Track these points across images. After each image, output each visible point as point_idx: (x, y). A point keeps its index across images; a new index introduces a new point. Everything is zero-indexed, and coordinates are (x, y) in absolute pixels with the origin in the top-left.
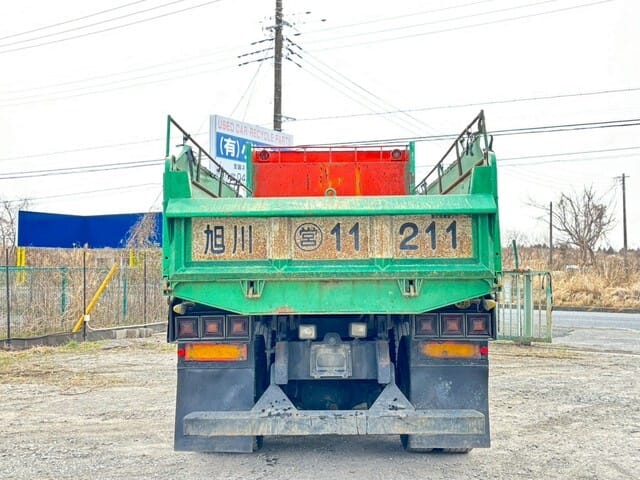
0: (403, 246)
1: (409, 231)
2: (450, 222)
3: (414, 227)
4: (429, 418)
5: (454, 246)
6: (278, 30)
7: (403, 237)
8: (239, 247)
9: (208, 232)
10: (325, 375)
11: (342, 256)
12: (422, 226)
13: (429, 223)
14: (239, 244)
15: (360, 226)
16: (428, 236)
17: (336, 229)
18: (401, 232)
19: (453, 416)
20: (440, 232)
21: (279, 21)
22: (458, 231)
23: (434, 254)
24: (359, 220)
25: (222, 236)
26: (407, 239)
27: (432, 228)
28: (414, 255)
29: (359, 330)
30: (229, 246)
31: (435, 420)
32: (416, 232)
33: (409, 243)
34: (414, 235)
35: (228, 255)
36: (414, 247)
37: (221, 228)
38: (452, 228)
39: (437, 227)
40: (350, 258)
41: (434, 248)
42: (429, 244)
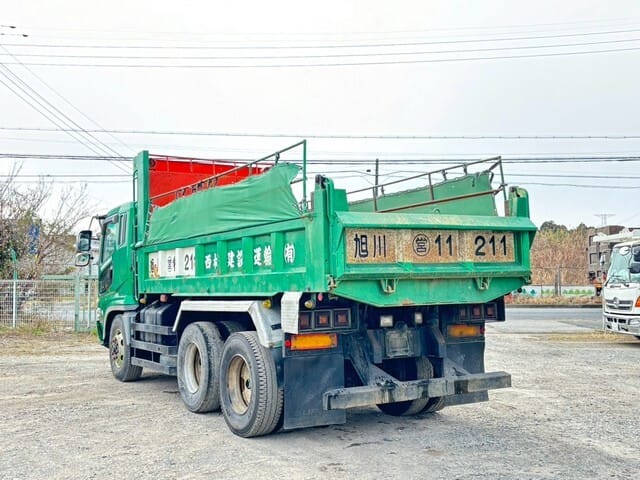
0: (477, 253)
1: (480, 242)
2: (502, 236)
3: (483, 239)
4: (481, 380)
5: (505, 254)
7: (477, 247)
8: (377, 253)
9: (356, 239)
10: (397, 354)
11: (442, 260)
12: (488, 238)
13: (490, 237)
14: (377, 250)
15: (452, 237)
16: (491, 246)
17: (438, 240)
18: (476, 242)
20: (497, 243)
22: (507, 243)
23: (494, 259)
24: (452, 233)
25: (366, 243)
26: (479, 248)
27: (492, 240)
28: (483, 259)
29: (418, 318)
30: (371, 250)
32: (484, 243)
33: (481, 251)
34: (483, 245)
35: (370, 259)
36: (483, 254)
37: (365, 236)
38: (504, 240)
39: (496, 239)
40: (447, 262)
41: (494, 254)
42: (492, 252)
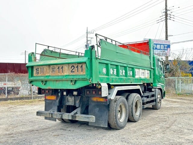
0: (72, 72)
1: (73, 68)
2: (81, 65)
3: (74, 66)
4: (82, 117)
5: (82, 71)
6: (166, 12)
7: (72, 69)
8: (41, 73)
9: (36, 69)
10: (69, 104)
11: (60, 74)
12: (75, 66)
13: (77, 65)
14: (41, 72)
15: (63, 67)
16: (77, 69)
17: (59, 68)
18: (71, 68)
19: (87, 117)
20: (79, 68)
21: (166, 10)
22: (83, 67)
23: (78, 73)
24: (63, 65)
25: (38, 70)
26: (72, 70)
27: (77, 67)
28: (74, 74)
29: (75, 93)
31: (83, 117)
32: (74, 68)
33: (73, 71)
34: (74, 69)
35: (40, 75)
36: (74, 72)
37: (38, 68)
38: (82, 66)
39: (79, 66)
40: (61, 75)
41: (78, 72)
42: (77, 71)
